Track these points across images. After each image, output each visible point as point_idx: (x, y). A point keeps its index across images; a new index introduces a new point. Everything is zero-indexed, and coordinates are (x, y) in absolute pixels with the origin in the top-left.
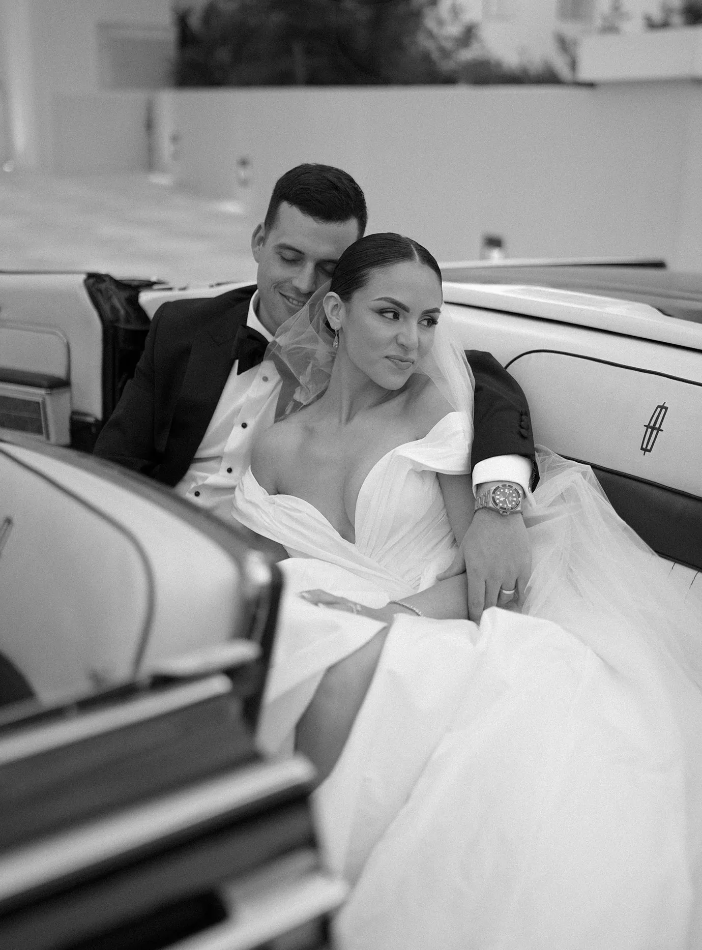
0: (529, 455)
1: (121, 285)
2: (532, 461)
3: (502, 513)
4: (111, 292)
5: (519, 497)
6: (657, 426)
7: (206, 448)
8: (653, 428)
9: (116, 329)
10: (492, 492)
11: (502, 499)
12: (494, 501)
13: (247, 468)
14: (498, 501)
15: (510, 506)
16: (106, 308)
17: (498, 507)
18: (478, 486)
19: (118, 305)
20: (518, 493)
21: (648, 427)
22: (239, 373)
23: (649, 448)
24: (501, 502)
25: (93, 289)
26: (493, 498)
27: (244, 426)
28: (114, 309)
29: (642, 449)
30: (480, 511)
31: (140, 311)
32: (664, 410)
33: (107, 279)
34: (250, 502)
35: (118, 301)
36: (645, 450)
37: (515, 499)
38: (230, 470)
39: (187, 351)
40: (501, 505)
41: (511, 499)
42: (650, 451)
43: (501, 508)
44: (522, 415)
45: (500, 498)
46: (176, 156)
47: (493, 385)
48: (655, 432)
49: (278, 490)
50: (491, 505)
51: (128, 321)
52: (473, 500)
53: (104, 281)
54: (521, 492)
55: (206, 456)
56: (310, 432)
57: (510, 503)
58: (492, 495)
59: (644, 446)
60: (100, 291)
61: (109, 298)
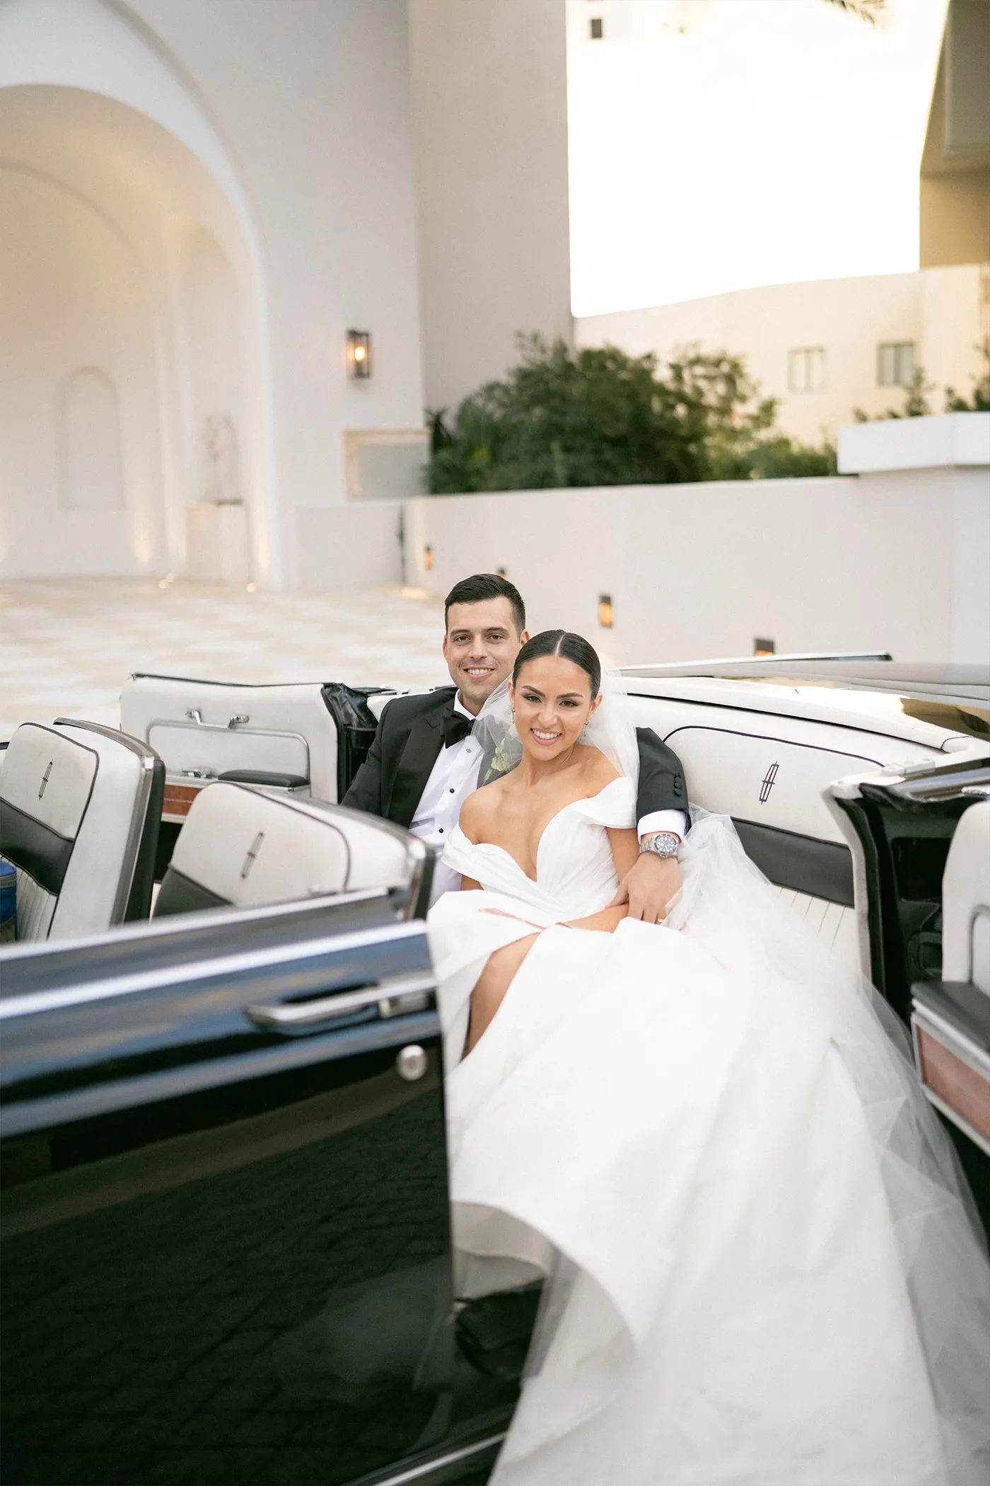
0: (683, 810)
1: (353, 693)
2: (686, 813)
3: (662, 857)
4: (345, 700)
5: (676, 843)
6: (771, 781)
7: (421, 812)
8: (769, 782)
9: (349, 731)
10: (654, 839)
11: (662, 845)
12: (656, 846)
13: (456, 824)
14: (658, 847)
15: (668, 851)
16: (341, 713)
17: (659, 851)
18: (642, 836)
19: (351, 711)
20: (675, 841)
21: (764, 782)
22: (447, 747)
23: (765, 798)
24: (661, 847)
25: (329, 698)
26: (655, 844)
27: (452, 791)
28: (347, 714)
29: (760, 800)
30: (644, 854)
31: (369, 714)
32: (776, 767)
33: (341, 687)
34: (455, 848)
35: (351, 708)
36: (763, 800)
37: (672, 846)
38: (441, 831)
39: (408, 733)
40: (661, 849)
41: (669, 845)
42: (765, 801)
43: (661, 852)
44: (675, 777)
45: (660, 844)
46: (429, 566)
47: (653, 755)
48: (769, 785)
49: (479, 841)
50: (653, 849)
51: (360, 725)
52: (638, 845)
53: (339, 689)
54: (677, 841)
55: (422, 819)
56: (505, 793)
57: (669, 848)
58: (654, 841)
59: (762, 798)
60: (335, 698)
61: (343, 705)
